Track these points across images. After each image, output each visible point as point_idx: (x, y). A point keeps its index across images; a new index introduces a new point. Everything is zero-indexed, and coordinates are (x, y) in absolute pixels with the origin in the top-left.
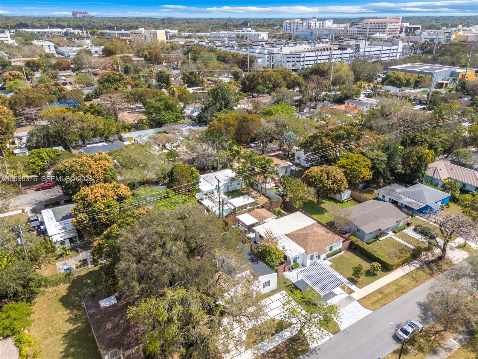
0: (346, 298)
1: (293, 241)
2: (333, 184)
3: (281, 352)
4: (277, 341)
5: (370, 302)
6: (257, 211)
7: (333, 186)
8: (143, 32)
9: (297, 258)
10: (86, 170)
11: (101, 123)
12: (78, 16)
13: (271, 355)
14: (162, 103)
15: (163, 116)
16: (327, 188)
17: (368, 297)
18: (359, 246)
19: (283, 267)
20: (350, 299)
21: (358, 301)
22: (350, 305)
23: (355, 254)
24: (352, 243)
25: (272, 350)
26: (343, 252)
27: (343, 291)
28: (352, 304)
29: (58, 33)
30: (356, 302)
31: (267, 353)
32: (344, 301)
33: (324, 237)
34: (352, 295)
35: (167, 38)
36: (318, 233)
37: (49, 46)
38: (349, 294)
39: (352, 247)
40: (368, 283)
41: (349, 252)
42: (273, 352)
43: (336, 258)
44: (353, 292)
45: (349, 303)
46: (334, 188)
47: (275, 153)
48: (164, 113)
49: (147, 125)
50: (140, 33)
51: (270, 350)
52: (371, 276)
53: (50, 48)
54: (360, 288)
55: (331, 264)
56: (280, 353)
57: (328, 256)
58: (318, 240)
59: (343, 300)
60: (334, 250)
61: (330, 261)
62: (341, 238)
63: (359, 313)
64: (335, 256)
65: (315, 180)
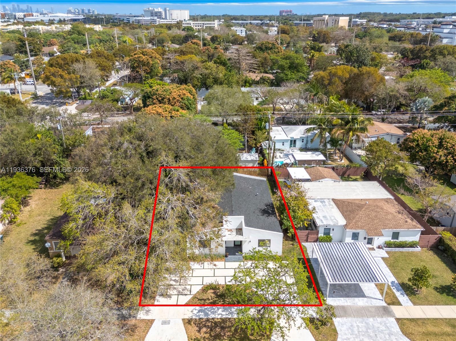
0: (377, 308)
1: (338, 208)
2: (447, 156)
3: (225, 328)
4: (231, 313)
5: (420, 329)
6: (318, 169)
7: (446, 159)
8: (326, 19)
9: (331, 230)
10: (164, 95)
11: (221, 73)
12: (284, 14)
13: (210, 324)
14: (288, 61)
15: (287, 75)
16: (435, 159)
17: (421, 321)
18: (451, 248)
19: (306, 234)
20: (386, 312)
21: (398, 320)
22: (379, 320)
23: (440, 258)
24: (441, 241)
25: (216, 320)
26: (419, 249)
27: (379, 296)
28: (384, 319)
29: (257, 23)
30: (393, 320)
31: (208, 320)
32: (373, 310)
33: (390, 217)
34: (394, 308)
35: (349, 26)
36: (382, 209)
37: (242, 30)
38: (389, 304)
39: (440, 247)
40: (436, 303)
41: (431, 253)
42: (215, 323)
43: (402, 252)
44: (399, 304)
45: (379, 316)
46: (447, 162)
47: (401, 125)
48: (288, 73)
49: (269, 83)
50: (323, 20)
51: (213, 319)
52: (448, 295)
53: (242, 33)
54: (415, 304)
55: (386, 255)
56: (223, 328)
57: (388, 245)
58: (376, 216)
59: (371, 307)
60: (401, 239)
61: (387, 252)
62: (419, 226)
63: (387, 336)
64: (401, 249)
65: (418, 145)
